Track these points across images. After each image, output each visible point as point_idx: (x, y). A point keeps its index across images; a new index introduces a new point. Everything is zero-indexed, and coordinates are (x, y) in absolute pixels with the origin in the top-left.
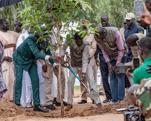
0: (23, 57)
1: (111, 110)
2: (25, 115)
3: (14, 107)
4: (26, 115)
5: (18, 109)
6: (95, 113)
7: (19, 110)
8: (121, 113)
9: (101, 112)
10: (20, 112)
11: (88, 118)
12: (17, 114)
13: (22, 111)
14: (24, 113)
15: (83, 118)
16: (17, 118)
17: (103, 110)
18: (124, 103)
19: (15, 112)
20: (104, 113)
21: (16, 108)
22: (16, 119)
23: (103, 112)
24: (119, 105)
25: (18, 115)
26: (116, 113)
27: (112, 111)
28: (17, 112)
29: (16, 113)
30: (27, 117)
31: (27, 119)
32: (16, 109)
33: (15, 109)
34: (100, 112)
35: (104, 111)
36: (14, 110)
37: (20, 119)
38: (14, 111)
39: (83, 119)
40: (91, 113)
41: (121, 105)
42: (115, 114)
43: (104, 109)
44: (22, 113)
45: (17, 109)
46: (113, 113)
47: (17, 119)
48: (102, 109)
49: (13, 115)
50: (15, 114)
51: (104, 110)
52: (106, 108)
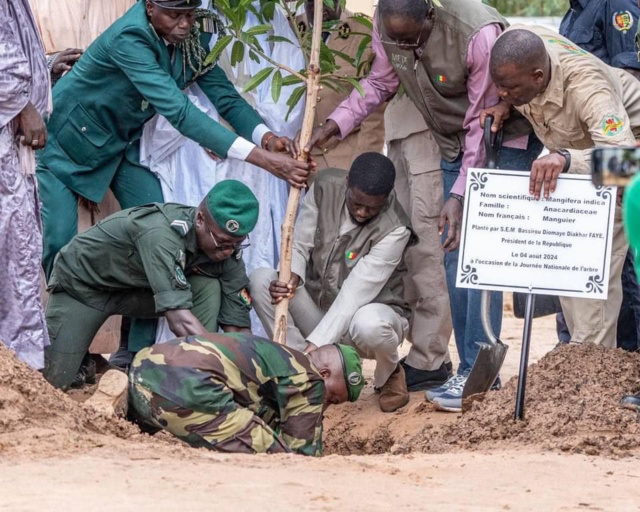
0: (84, 129)
1: (527, 429)
2: (74, 425)
3: (14, 381)
4: (81, 426)
5: (35, 393)
6: (448, 434)
7: (41, 396)
8: (578, 451)
9: (479, 432)
10: (48, 411)
11: (397, 471)
12: (27, 418)
13: (61, 404)
14: (67, 416)
15: (371, 467)
16: (19, 443)
17: (487, 424)
18: (597, 395)
19: (17, 410)
20: (490, 443)
21: (28, 386)
22: (10, 449)
23: (488, 433)
24: (573, 402)
25: (34, 425)
26: (552, 445)
27: (537, 434)
28: (32, 406)
29: (21, 416)
30: (78, 440)
31: (72, 449)
32: (28, 393)
33: (20, 389)
34: (471, 433)
35: (492, 430)
36: (13, 394)
37: (34, 452)
38: (11, 402)
39: (369, 473)
40: (427, 435)
41: (584, 404)
42: (551, 449)
43: (495, 416)
44: (54, 415)
45: (34, 390)
46: (539, 446)
47: (20, 449)
48: (486, 420)
49: (5, 421)
50: (15, 418)
51: (494, 424)
52: (504, 415)
